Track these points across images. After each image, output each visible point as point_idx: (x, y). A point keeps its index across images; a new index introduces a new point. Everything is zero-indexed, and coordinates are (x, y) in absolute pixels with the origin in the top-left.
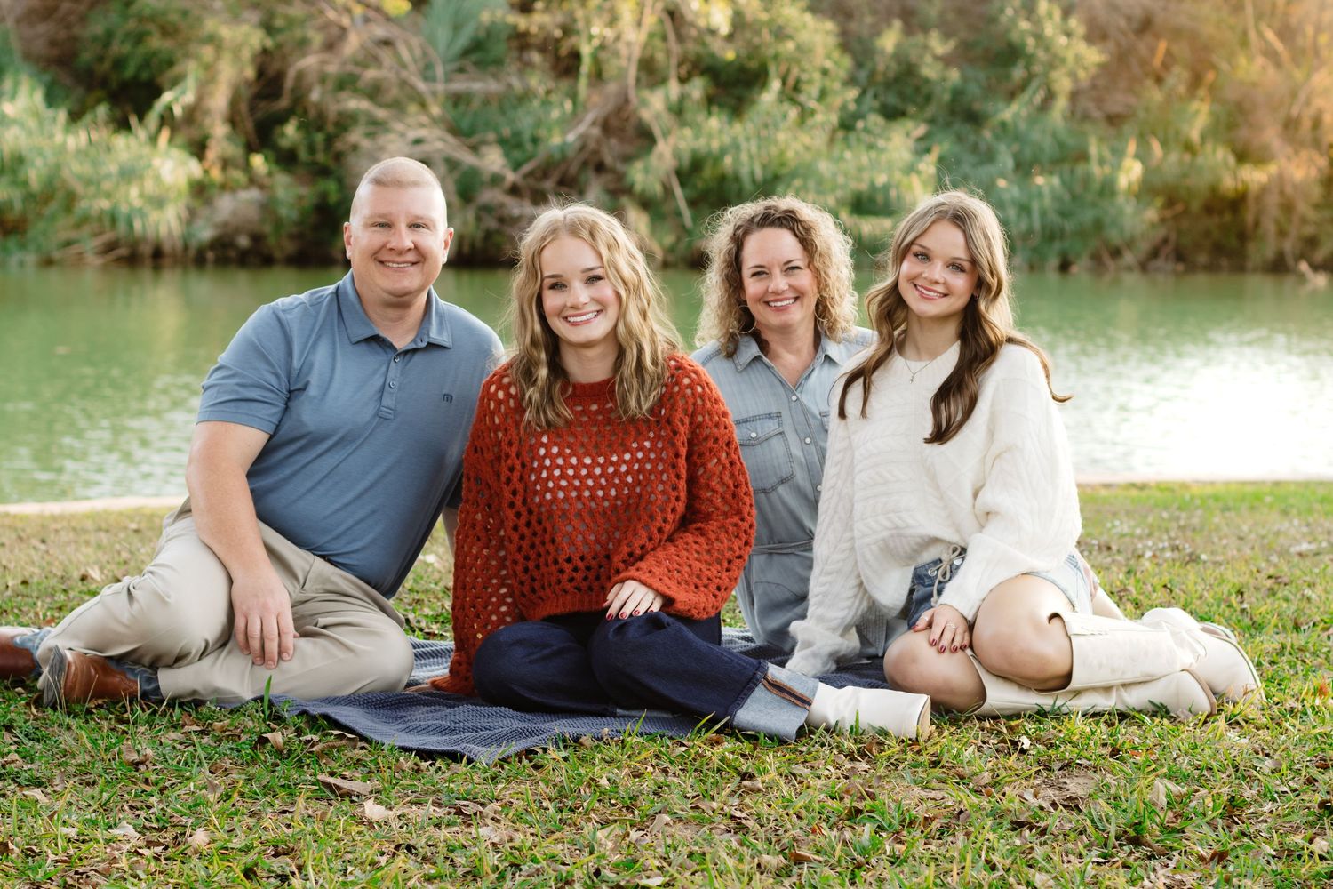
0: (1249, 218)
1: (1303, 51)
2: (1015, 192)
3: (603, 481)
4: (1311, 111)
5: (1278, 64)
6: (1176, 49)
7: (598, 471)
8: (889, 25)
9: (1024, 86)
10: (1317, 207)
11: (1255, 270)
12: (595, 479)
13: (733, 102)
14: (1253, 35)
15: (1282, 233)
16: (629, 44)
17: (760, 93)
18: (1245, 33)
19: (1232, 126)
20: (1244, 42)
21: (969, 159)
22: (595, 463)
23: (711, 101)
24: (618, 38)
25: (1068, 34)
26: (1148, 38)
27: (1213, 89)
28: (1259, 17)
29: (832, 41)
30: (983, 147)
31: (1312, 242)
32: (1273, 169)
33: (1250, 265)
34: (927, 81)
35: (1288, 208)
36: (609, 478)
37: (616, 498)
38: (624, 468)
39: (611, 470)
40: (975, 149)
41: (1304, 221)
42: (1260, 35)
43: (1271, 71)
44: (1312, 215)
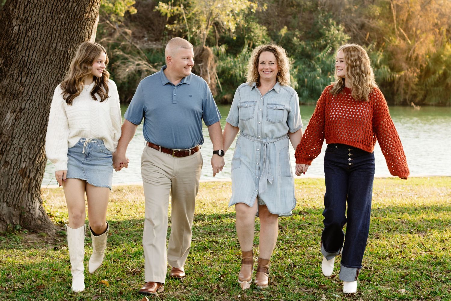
0: (395, 88)
1: (412, 35)
2: (322, 80)
3: (351, 113)
4: (415, 55)
5: (404, 39)
6: (372, 35)
7: (351, 110)
8: (283, 27)
9: (325, 47)
10: (416, 85)
11: (397, 105)
12: (350, 112)
13: (234, 52)
14: (396, 30)
15: (406, 93)
16: (204, 35)
17: (243, 49)
18: (394, 29)
19: (390, 59)
20: (393, 32)
21: (307, 70)
22: (350, 108)
23: (227, 52)
24: (200, 33)
25: (338, 30)
26: (363, 31)
27: (383, 48)
28: (398, 24)
29: (265, 33)
30: (312, 66)
31: (415, 96)
32: (403, 73)
33: (395, 103)
34: (294, 45)
35: (407, 85)
36: (353, 112)
37: (354, 118)
38: (357, 111)
39: (354, 110)
40: (309, 66)
41: (412, 89)
42: (399, 30)
43: (402, 41)
44: (415, 87)
